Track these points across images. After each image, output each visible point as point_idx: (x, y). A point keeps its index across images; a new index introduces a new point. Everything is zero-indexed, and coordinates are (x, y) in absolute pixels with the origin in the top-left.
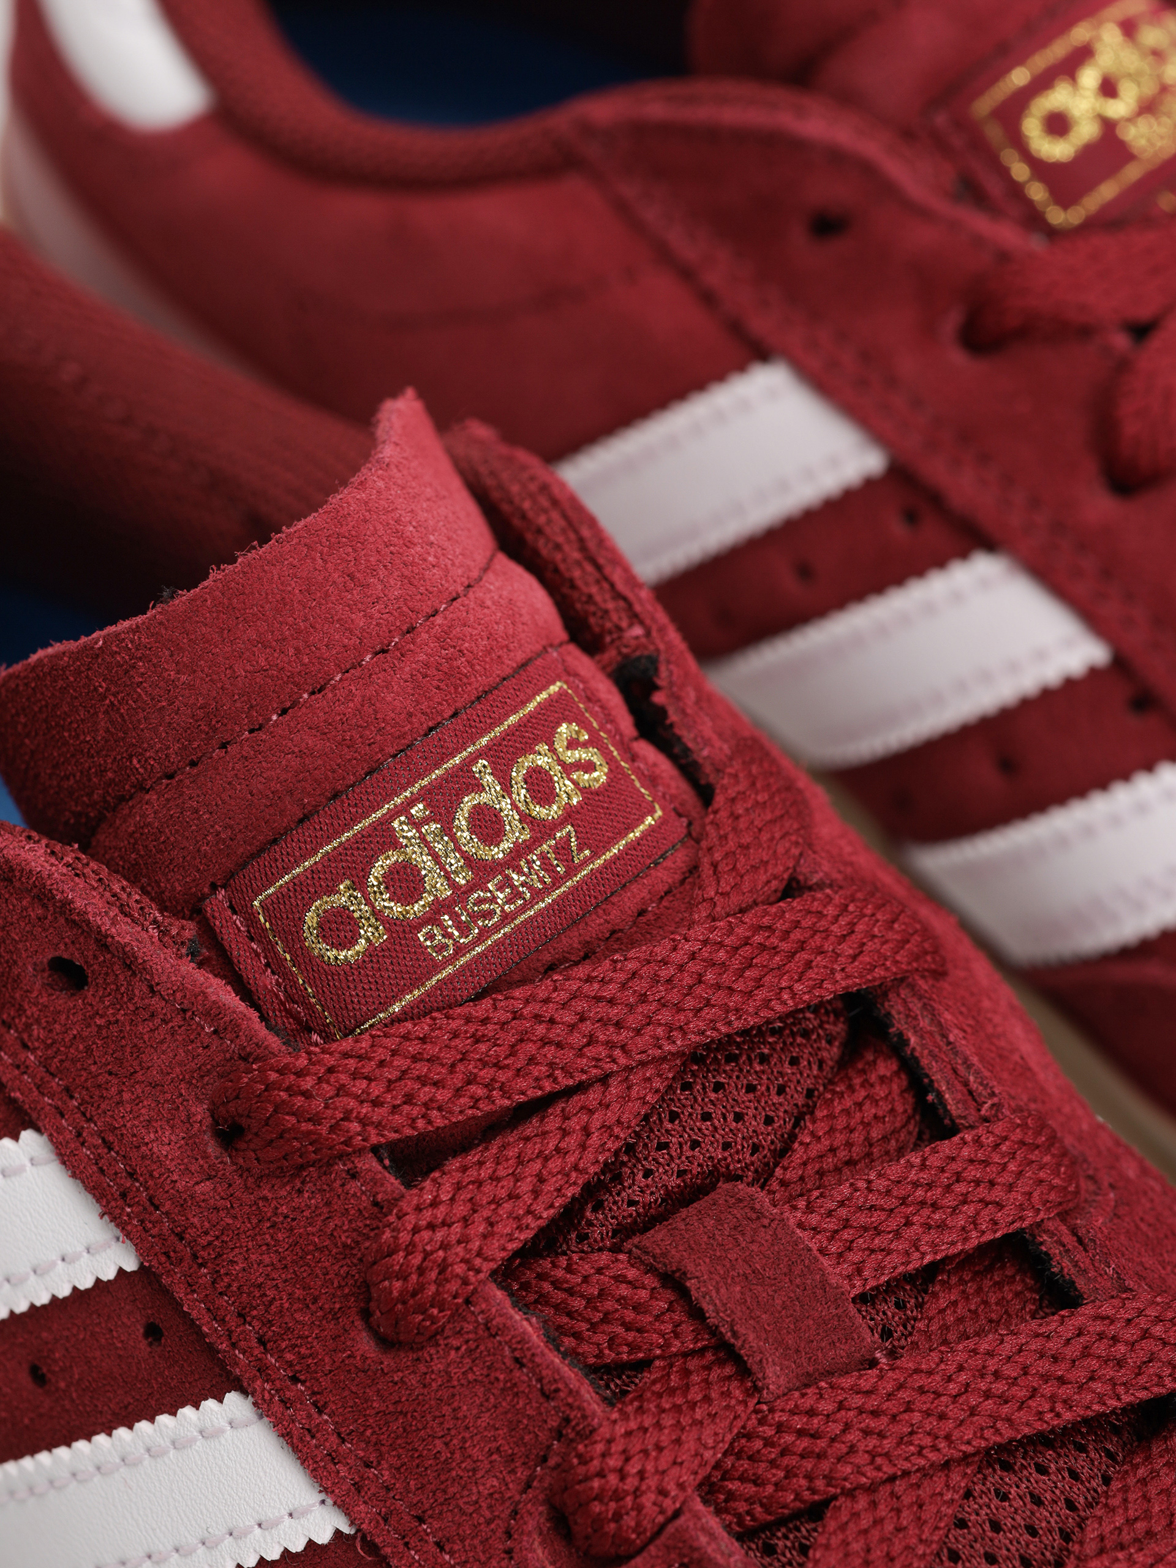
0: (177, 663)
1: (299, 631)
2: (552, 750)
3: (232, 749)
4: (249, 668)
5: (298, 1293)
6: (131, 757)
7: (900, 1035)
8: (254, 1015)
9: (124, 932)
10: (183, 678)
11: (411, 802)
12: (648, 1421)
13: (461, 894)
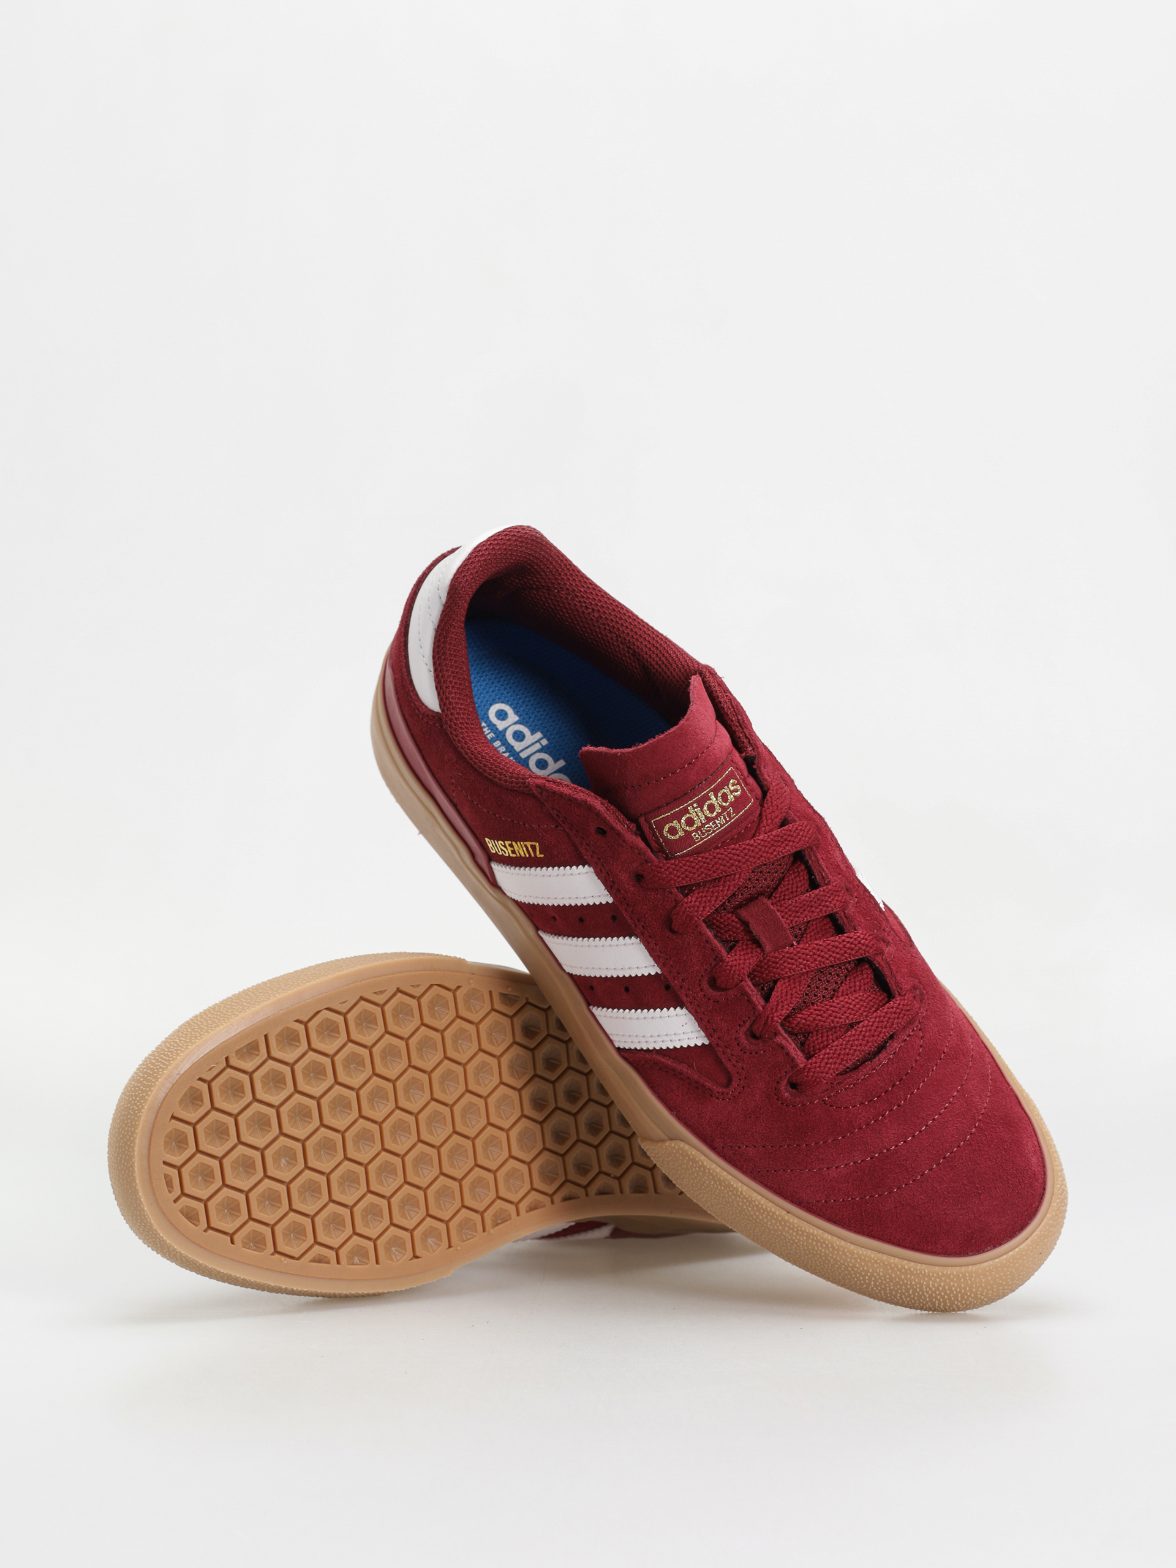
1: (670, 758)
2: (728, 787)
3: (651, 785)
5: (654, 917)
7: (807, 860)
8: (649, 850)
9: (618, 827)
10: (640, 766)
11: (693, 802)
12: (737, 958)
13: (703, 825)
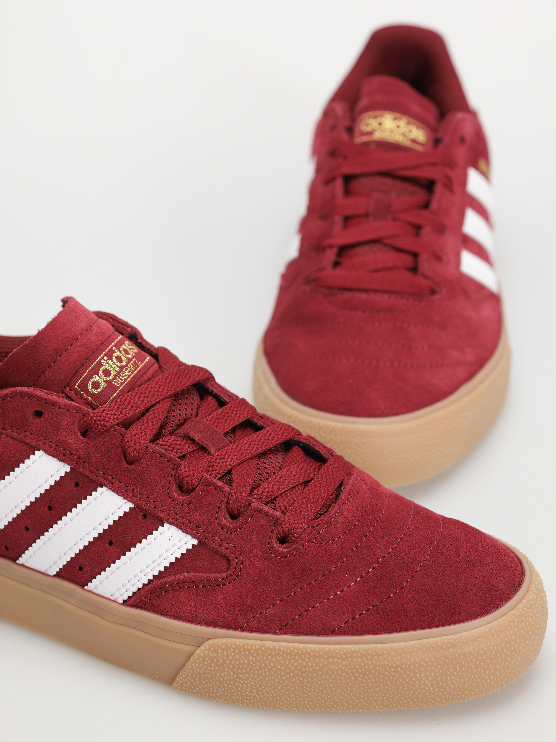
0: (46, 342)
1: (70, 329)
2: (126, 346)
3: (63, 356)
4: (61, 338)
5: (109, 459)
6: (39, 366)
11: (104, 357)
13: (118, 373)
